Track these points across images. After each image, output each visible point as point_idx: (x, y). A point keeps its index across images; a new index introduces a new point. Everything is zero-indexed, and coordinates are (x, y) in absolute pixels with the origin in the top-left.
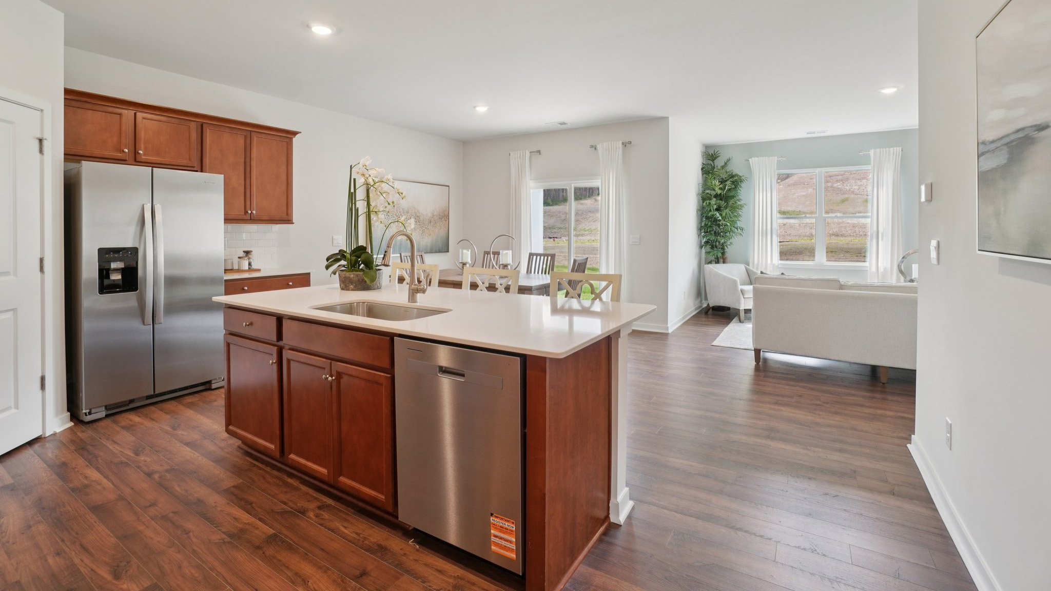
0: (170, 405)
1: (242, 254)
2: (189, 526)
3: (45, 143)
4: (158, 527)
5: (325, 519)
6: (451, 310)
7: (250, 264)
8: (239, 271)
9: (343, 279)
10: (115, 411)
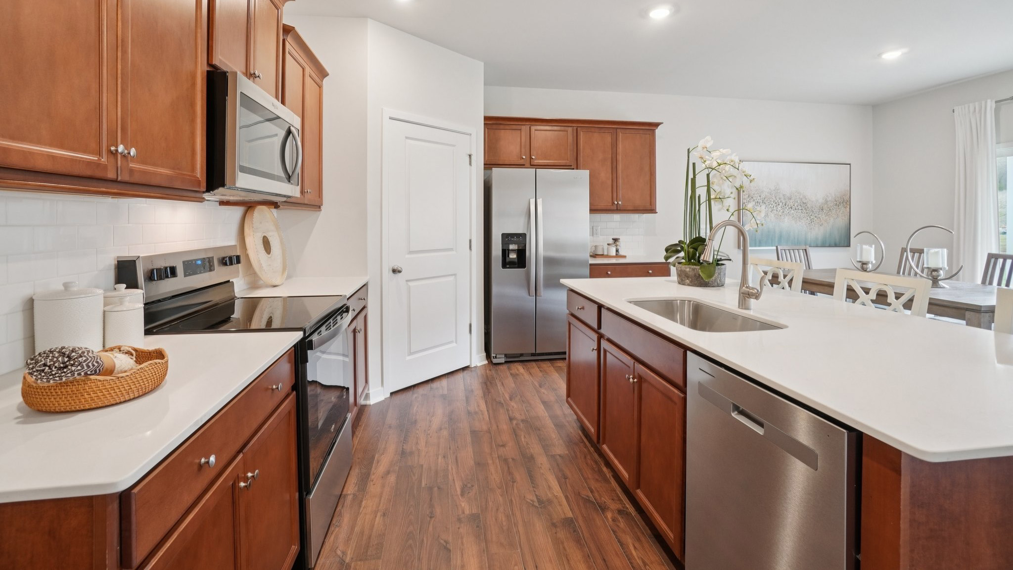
0: (546, 365)
1: (611, 241)
2: (517, 476)
3: (473, 157)
4: (499, 467)
5: (619, 527)
6: (786, 327)
7: (617, 251)
8: (608, 256)
9: (679, 272)
10: (512, 359)
